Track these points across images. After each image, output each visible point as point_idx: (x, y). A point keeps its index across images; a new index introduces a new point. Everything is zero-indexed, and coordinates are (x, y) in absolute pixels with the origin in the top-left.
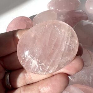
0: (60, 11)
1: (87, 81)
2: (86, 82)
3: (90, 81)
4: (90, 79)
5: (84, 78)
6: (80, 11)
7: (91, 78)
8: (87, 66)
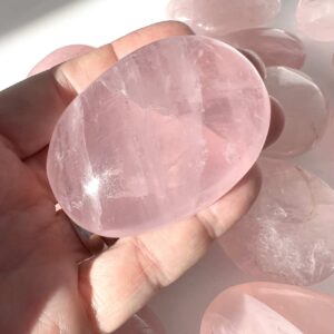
0: (207, 29)
1: (301, 271)
2: (298, 274)
3: (312, 272)
4: (311, 263)
5: (292, 260)
6: (280, 32)
7: (313, 260)
8: (300, 221)
